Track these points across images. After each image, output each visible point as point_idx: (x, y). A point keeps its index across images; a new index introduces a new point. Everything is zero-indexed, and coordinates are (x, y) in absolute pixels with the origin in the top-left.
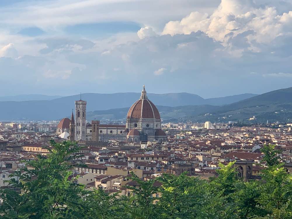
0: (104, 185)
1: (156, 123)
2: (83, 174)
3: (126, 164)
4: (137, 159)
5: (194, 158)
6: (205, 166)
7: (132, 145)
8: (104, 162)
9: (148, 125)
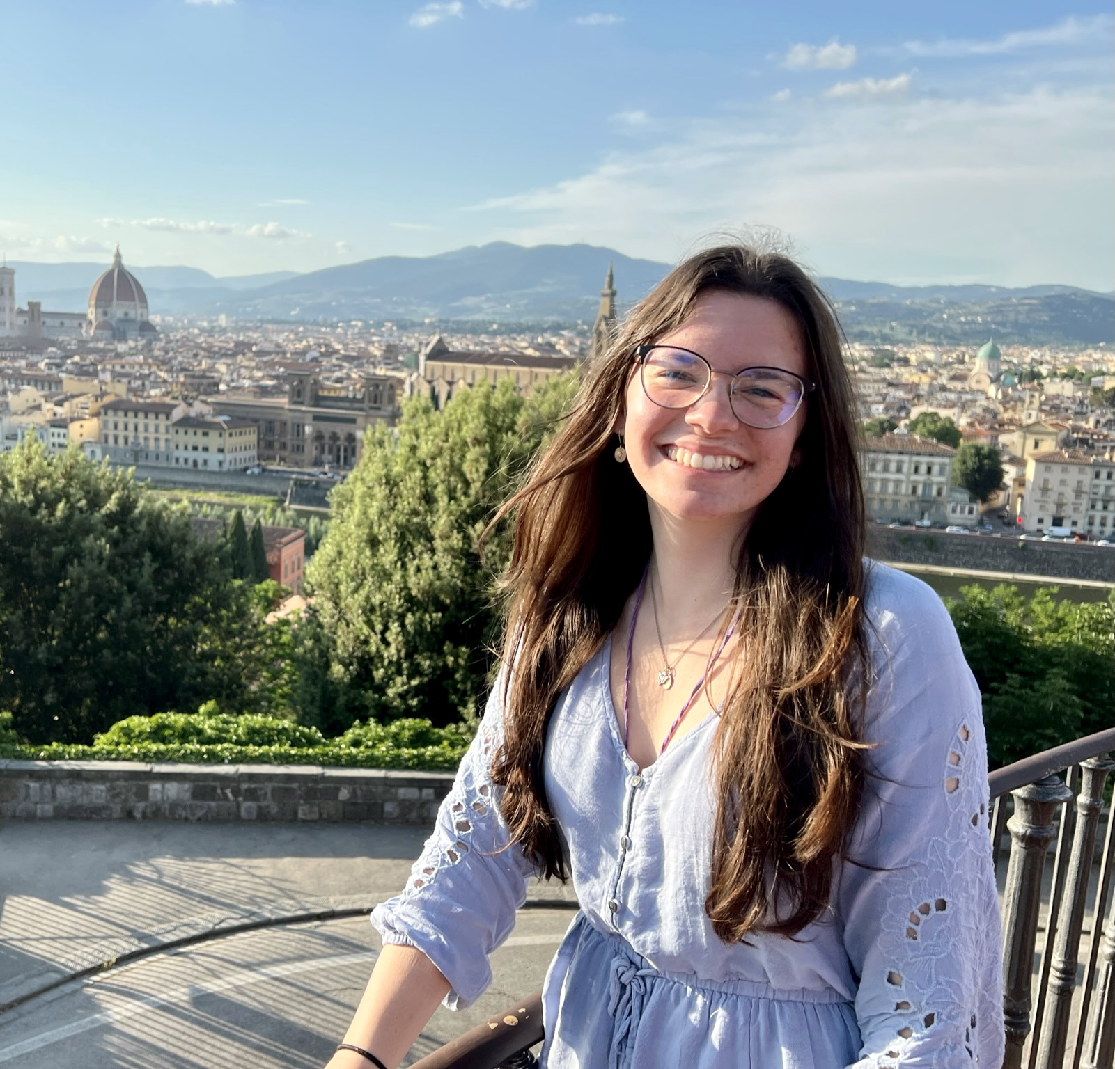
0: (59, 410)
1: (139, 311)
2: (17, 391)
3: (95, 374)
4: (113, 367)
5: (212, 369)
6: (232, 380)
7: (101, 345)
8: (54, 371)
9: (126, 314)
